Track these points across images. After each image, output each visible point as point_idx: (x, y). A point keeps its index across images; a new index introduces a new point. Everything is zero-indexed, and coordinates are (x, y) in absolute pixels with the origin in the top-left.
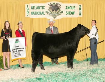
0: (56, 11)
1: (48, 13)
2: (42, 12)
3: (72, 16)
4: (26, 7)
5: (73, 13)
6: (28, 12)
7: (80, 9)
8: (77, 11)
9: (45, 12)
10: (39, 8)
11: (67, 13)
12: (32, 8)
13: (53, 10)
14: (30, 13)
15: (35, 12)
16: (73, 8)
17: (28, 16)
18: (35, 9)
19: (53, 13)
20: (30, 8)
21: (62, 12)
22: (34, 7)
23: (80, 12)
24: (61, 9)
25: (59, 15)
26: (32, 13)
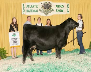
0: (48, 9)
1: (41, 11)
2: (36, 10)
3: (61, 13)
4: (22, 6)
5: (62, 11)
6: (24, 10)
7: (68, 7)
8: (65, 9)
9: (38, 10)
10: (34, 6)
11: (57, 10)
12: (27, 7)
13: (45, 9)
14: (26, 11)
15: (30, 10)
16: (62, 6)
17: (24, 13)
18: (30, 7)
19: (45, 11)
20: (25, 6)
21: (53, 10)
22: (29, 6)
23: (68, 10)
24: (52, 8)
25: (51, 12)
26: (27, 10)
